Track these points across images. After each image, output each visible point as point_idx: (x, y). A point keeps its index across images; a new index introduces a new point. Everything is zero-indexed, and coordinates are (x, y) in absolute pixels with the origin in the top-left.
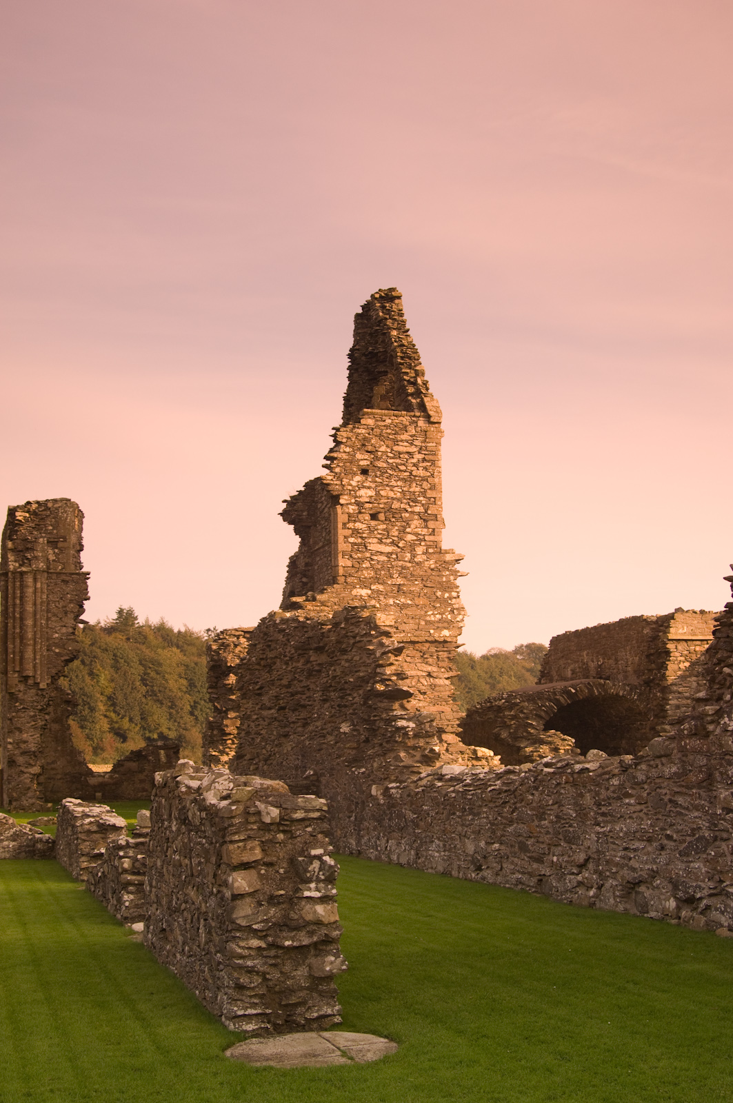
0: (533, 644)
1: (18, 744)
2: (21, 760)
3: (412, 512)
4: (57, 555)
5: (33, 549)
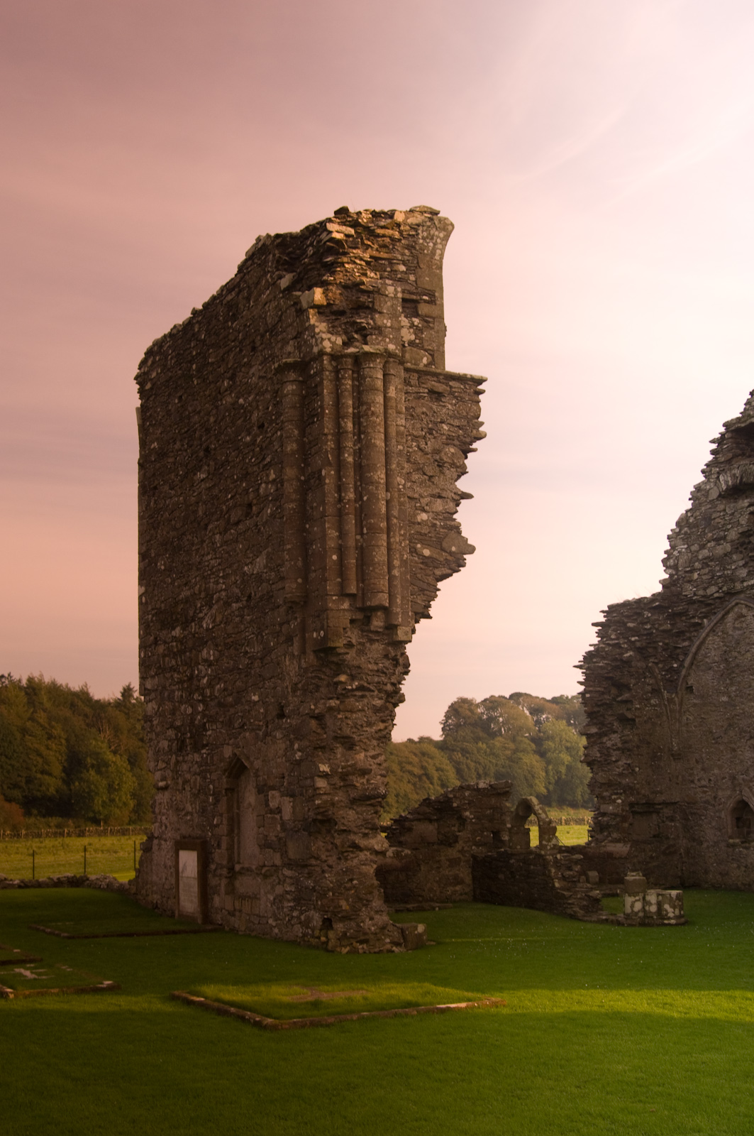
1: (342, 777)
4: (418, 330)
5: (371, 310)
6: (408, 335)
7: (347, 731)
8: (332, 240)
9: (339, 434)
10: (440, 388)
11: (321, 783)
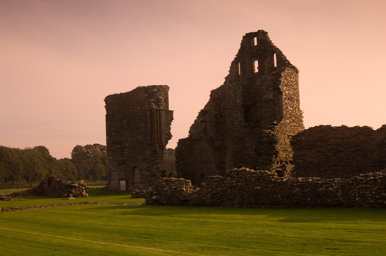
0: (41, 146)
1: (157, 169)
2: (158, 174)
3: (295, 99)
4: (166, 104)
5: (160, 102)
6: (164, 105)
7: (158, 162)
8: (155, 91)
9: (157, 121)
10: (168, 113)
11: (154, 169)
